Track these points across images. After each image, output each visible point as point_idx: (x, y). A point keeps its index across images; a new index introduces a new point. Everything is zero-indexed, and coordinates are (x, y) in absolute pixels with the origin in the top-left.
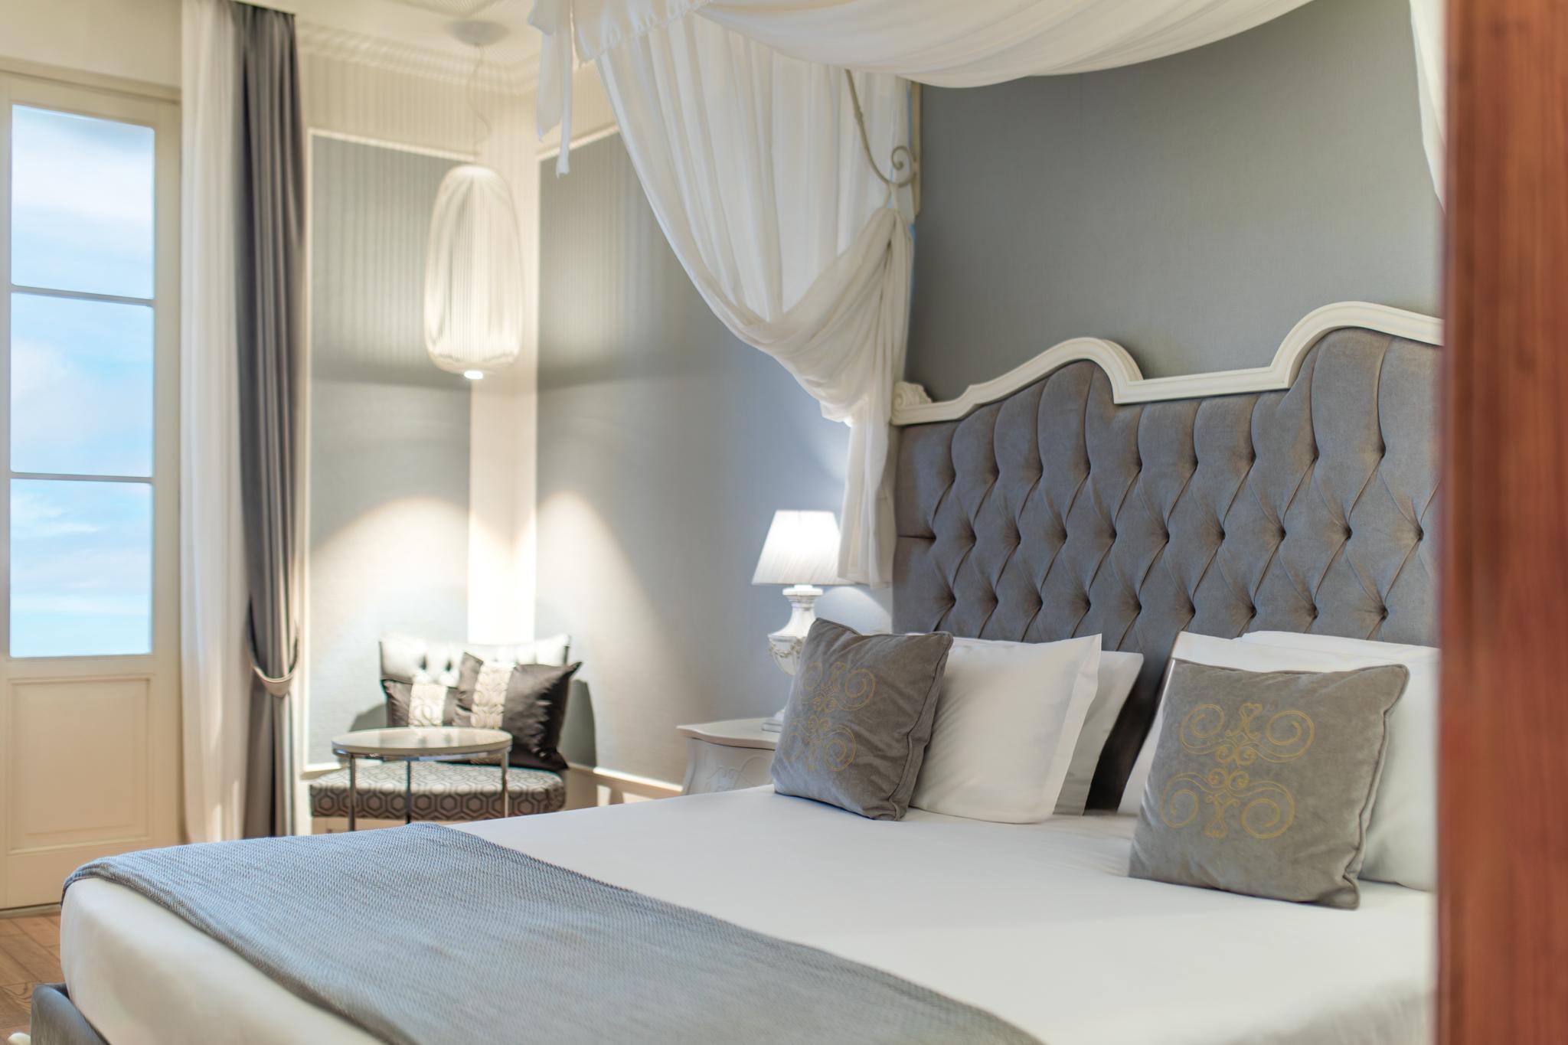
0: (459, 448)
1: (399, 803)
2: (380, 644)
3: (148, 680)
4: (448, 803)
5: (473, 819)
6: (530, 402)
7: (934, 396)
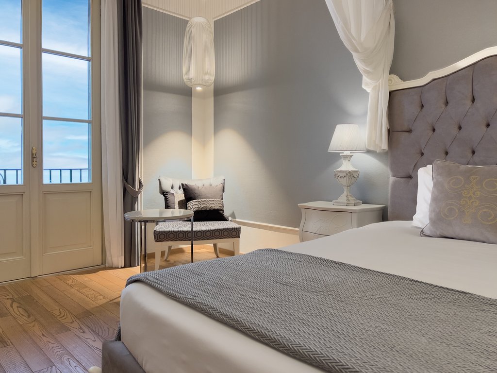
0: (188, 115)
1: (190, 235)
2: (159, 180)
3: (91, 192)
4: (208, 234)
5: (216, 239)
6: (211, 101)
7: (403, 79)
